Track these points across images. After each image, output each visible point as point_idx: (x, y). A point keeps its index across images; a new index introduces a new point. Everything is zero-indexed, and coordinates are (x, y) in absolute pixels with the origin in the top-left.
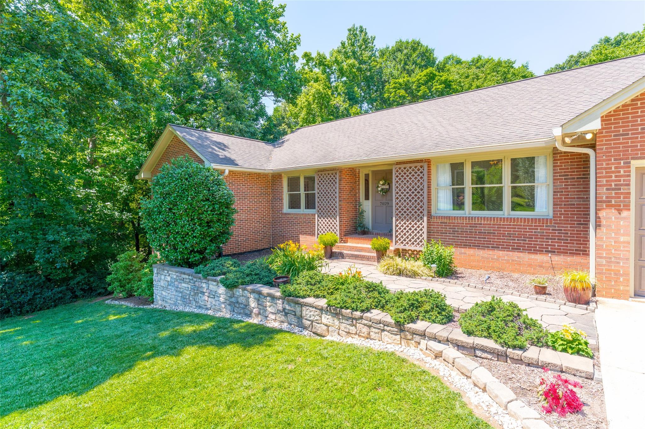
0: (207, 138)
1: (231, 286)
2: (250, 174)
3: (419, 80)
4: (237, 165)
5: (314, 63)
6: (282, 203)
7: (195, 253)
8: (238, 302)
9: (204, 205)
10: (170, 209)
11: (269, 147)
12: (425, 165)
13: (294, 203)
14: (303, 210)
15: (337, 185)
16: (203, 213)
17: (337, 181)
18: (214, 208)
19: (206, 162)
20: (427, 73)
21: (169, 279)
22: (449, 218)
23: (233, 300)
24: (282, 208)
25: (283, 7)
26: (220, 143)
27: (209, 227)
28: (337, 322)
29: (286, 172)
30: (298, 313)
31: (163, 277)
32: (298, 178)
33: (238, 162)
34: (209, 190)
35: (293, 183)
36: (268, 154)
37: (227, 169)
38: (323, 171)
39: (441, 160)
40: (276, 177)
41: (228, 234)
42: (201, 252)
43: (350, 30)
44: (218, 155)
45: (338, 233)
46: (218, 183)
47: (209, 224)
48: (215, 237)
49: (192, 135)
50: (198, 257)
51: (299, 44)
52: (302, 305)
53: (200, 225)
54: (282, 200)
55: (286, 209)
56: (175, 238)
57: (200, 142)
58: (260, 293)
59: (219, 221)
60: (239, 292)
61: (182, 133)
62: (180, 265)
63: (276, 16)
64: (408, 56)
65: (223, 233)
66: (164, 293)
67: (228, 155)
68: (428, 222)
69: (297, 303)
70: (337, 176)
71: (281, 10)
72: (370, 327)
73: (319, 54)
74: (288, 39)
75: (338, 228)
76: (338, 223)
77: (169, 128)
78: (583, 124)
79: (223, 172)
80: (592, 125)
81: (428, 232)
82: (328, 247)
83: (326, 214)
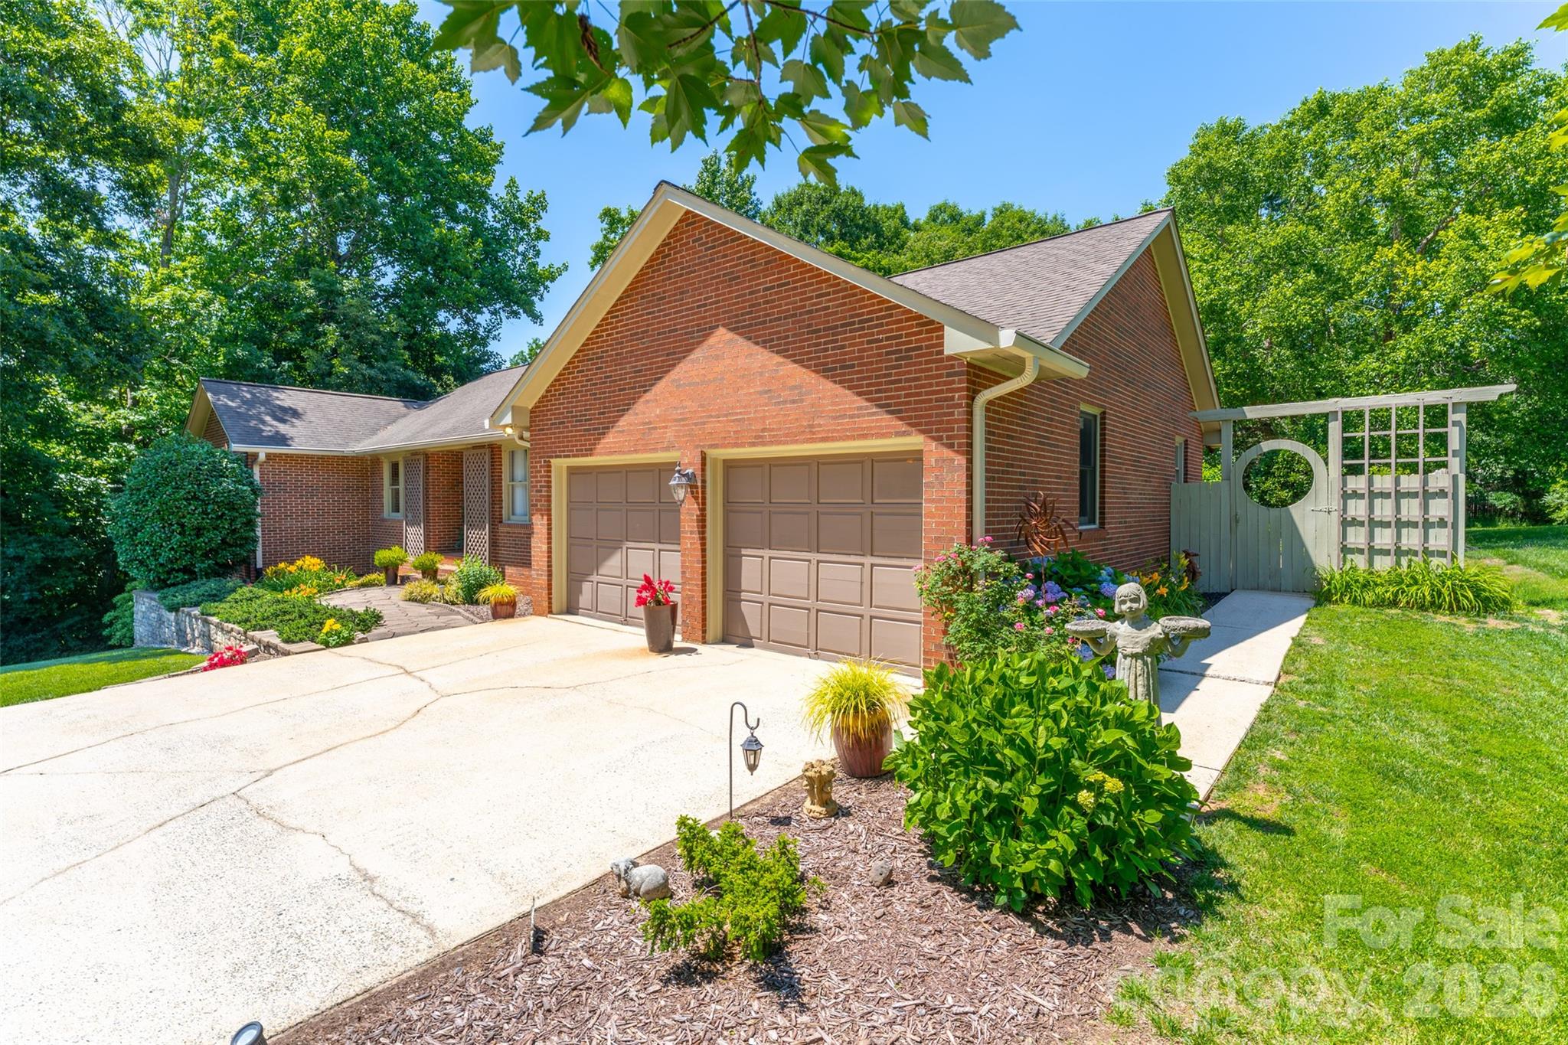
2: (322, 457)
4: (288, 444)
6: (382, 505)
12: (488, 451)
15: (422, 478)
17: (422, 470)
19: (230, 442)
21: (144, 608)
24: (381, 510)
26: (286, 409)
29: (384, 455)
31: (140, 607)
32: (398, 464)
33: (294, 440)
37: (265, 451)
40: (371, 461)
45: (424, 548)
54: (382, 497)
55: (387, 512)
57: (243, 409)
58: (190, 615)
66: (141, 630)
67: (285, 429)
68: (493, 533)
70: (422, 464)
75: (424, 541)
76: (423, 534)
77: (202, 386)
78: (502, 418)
79: (255, 456)
80: (508, 419)
81: (493, 547)
82: (389, 568)
83: (415, 520)
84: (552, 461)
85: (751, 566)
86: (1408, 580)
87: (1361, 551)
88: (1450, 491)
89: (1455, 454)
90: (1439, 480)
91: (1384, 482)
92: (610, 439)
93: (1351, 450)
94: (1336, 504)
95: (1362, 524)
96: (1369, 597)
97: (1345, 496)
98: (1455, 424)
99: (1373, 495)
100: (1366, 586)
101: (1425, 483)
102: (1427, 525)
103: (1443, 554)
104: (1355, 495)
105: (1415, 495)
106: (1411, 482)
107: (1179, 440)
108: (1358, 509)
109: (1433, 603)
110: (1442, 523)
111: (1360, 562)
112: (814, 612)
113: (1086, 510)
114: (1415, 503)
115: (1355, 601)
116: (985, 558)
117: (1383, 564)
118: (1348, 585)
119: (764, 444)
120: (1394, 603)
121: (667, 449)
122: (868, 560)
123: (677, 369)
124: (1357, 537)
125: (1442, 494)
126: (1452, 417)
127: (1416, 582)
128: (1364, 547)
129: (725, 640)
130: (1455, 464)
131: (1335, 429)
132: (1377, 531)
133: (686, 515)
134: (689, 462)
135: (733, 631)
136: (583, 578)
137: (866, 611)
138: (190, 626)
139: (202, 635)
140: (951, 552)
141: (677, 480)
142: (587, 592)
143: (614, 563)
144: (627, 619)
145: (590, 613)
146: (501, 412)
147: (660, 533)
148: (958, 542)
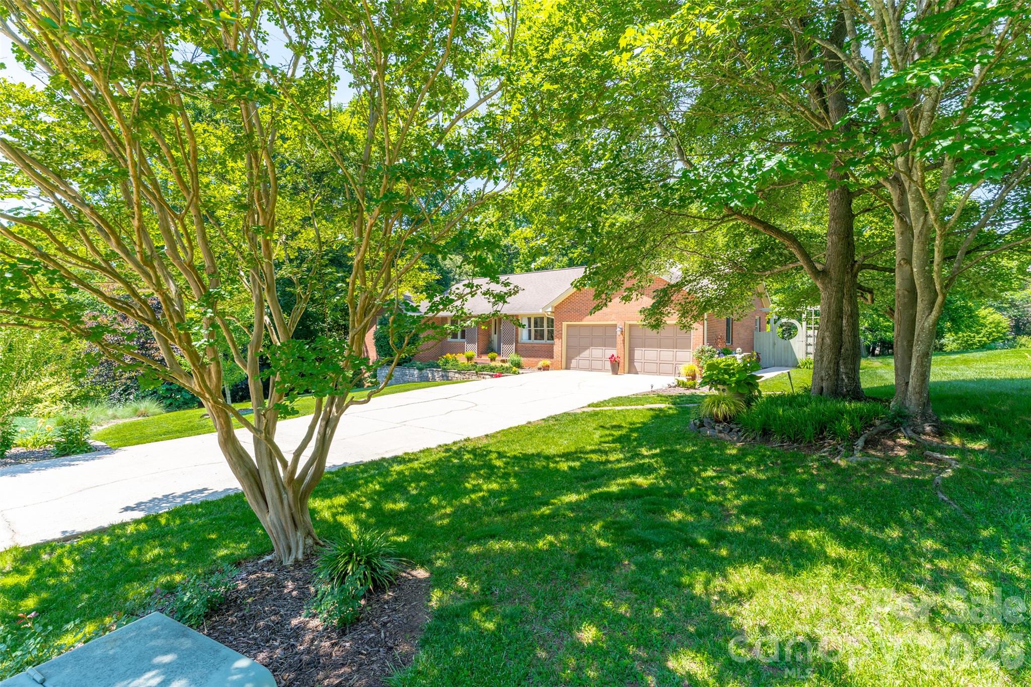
1: (420, 369)
4: (419, 312)
8: (424, 375)
12: (516, 317)
13: (455, 336)
14: (459, 339)
22: (527, 343)
23: (422, 375)
28: (460, 375)
30: (447, 375)
31: (383, 371)
37: (416, 314)
39: (524, 315)
45: (477, 352)
50: (403, 360)
52: (449, 372)
55: (449, 339)
58: (432, 370)
60: (424, 371)
68: (516, 346)
69: (447, 372)
72: (469, 374)
75: (476, 349)
76: (476, 347)
78: (547, 309)
79: (414, 316)
80: (550, 309)
81: (516, 351)
82: (469, 359)
83: (471, 342)
84: (563, 322)
85: (638, 353)
87: (812, 354)
93: (809, 322)
94: (804, 339)
95: (812, 345)
96: (811, 366)
97: (807, 337)
100: (811, 363)
104: (810, 336)
107: (757, 317)
108: (810, 341)
112: (659, 364)
113: (728, 340)
115: (807, 368)
116: (707, 348)
118: (806, 363)
121: (612, 321)
122: (674, 350)
124: (810, 349)
129: (629, 372)
131: (804, 315)
133: (619, 339)
134: (620, 325)
135: (632, 370)
136: (573, 358)
137: (674, 362)
138: (433, 374)
139: (443, 376)
140: (700, 347)
141: (618, 329)
142: (574, 363)
143: (586, 353)
144: (592, 370)
145: (575, 368)
146: (546, 307)
147: (605, 344)
148: (701, 345)
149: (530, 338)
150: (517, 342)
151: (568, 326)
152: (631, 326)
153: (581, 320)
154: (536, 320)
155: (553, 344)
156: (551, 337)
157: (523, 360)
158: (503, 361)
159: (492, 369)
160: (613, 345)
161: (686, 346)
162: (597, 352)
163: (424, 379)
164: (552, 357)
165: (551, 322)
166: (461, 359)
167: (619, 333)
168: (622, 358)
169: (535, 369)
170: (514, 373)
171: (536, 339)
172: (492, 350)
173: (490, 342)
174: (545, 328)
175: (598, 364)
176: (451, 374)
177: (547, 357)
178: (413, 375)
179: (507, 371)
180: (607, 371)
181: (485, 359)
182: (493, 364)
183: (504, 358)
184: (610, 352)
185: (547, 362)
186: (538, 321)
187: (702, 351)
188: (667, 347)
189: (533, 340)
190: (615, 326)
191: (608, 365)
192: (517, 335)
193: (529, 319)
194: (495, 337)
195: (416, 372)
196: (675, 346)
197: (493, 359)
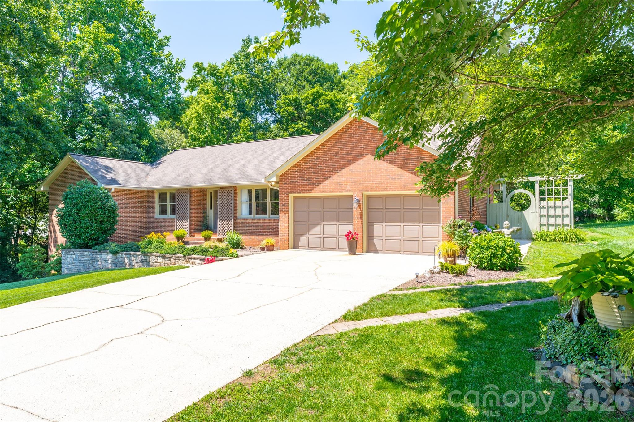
0: (97, 163)
1: (115, 253)
3: (306, 98)
4: (120, 184)
5: (206, 73)
6: (154, 212)
7: (92, 240)
8: (119, 261)
9: (99, 211)
10: (77, 213)
11: (148, 167)
12: (233, 190)
13: (163, 211)
14: (168, 216)
15: (189, 200)
16: (98, 216)
17: (189, 197)
18: (105, 213)
19: (99, 184)
20: (314, 92)
21: (74, 256)
22: (247, 219)
23: (116, 261)
24: (154, 214)
25: (168, 39)
26: (107, 167)
27: (102, 224)
28: (164, 260)
29: (158, 190)
30: (148, 260)
31: (69, 256)
32: (166, 194)
33: (121, 182)
34: (102, 202)
35: (162, 197)
36: (145, 175)
37: (113, 187)
38: (180, 190)
39: (243, 187)
40: (150, 193)
41: (113, 229)
42: (95, 240)
43: (244, 41)
44: (106, 177)
45: (189, 230)
46: (108, 198)
47: (102, 223)
48: (105, 231)
49: (86, 162)
50: (94, 242)
51: (184, 67)
52: (150, 256)
53: (96, 223)
54: (154, 208)
55: (157, 215)
56: (80, 231)
57: (92, 167)
58: (130, 254)
59: (108, 221)
60: (119, 256)
61: (79, 160)
62: (81, 248)
63: (161, 46)
64: (301, 71)
65: (111, 228)
66: (70, 266)
67: (114, 177)
68: (234, 222)
69: (148, 256)
70: (189, 194)
71: (166, 41)
72: (175, 259)
73: (210, 66)
74: (174, 63)
75: (189, 227)
76: (189, 224)
77: (68, 156)
78: (271, 178)
79: (111, 189)
80: (274, 179)
81: (235, 228)
82: (180, 238)
83: (182, 218)
84: (290, 194)
85: (378, 229)
86: (559, 234)
87: (545, 225)
88: (569, 206)
89: (570, 195)
90: (566, 203)
91: (551, 203)
92: (321, 187)
93: (542, 193)
94: (538, 210)
95: (545, 216)
96: (548, 239)
97: (540, 208)
98: (570, 185)
99: (548, 207)
100: (547, 235)
101: (563, 204)
102: (563, 216)
103: (568, 225)
104: (543, 207)
105: (560, 207)
106: (559, 203)
108: (544, 212)
109: (565, 240)
110: (567, 216)
111: (545, 228)
112: (402, 241)
114: (560, 209)
115: (544, 240)
116: (459, 222)
117: (552, 229)
118: (542, 236)
119: (387, 191)
120: (555, 240)
121: (347, 191)
122: (421, 224)
123: (351, 166)
124: (544, 221)
125: (567, 207)
126: (569, 183)
127: (561, 234)
128: (546, 224)
129: (368, 252)
130: (570, 198)
131: (537, 186)
132: (550, 218)
133: (356, 213)
134: (356, 196)
135: (371, 248)
136: (301, 235)
137: (420, 239)
138: (130, 259)
139: (142, 261)
140: (451, 221)
141: (355, 201)
142: (303, 241)
143: (317, 230)
144: (324, 249)
145: (304, 248)
146: (270, 175)
147: (339, 219)
148: (452, 218)
149: (251, 213)
150: (236, 218)
151: (296, 198)
152: (369, 197)
153: (311, 191)
154: (257, 191)
155: (278, 220)
156: (275, 211)
157: (243, 239)
158: (220, 240)
159: (204, 251)
160: (349, 220)
161: (435, 219)
162: (329, 228)
163: (119, 265)
164: (277, 234)
165: (275, 195)
166: (171, 239)
167: (355, 205)
168: (360, 234)
169: (257, 249)
170: (232, 256)
171: (257, 214)
172: (208, 228)
173: (204, 218)
174: (268, 201)
175: (330, 242)
176: (152, 259)
177: (270, 234)
178: (105, 261)
179: (223, 252)
180: (342, 250)
181: (199, 237)
182: (206, 245)
183: (221, 236)
184: (346, 228)
185: (271, 240)
186: (260, 194)
187: (454, 225)
188: (412, 221)
189: (254, 216)
190: (351, 197)
191: (344, 243)
192: (236, 209)
193: (250, 192)
194: (210, 213)
195: (110, 256)
196: (421, 220)
197: (207, 238)
